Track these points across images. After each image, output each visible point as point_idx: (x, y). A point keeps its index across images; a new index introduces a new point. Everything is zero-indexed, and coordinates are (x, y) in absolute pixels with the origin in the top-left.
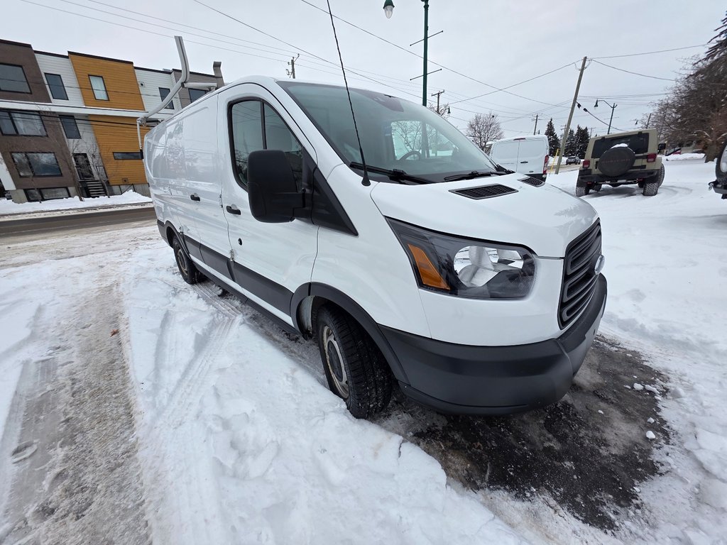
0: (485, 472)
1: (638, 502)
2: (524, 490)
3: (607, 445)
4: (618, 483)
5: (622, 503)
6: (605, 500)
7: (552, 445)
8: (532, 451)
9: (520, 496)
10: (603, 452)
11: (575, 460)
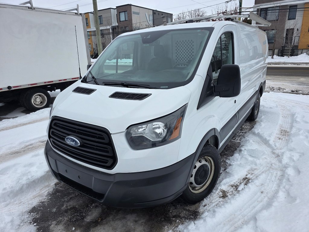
0: (61, 188)
1: (32, 224)
2: (51, 196)
3: (56, 224)
4: (41, 222)
5: (34, 220)
6: (38, 215)
7: (64, 207)
8: (64, 201)
9: (49, 194)
10: (54, 222)
11: (55, 213)
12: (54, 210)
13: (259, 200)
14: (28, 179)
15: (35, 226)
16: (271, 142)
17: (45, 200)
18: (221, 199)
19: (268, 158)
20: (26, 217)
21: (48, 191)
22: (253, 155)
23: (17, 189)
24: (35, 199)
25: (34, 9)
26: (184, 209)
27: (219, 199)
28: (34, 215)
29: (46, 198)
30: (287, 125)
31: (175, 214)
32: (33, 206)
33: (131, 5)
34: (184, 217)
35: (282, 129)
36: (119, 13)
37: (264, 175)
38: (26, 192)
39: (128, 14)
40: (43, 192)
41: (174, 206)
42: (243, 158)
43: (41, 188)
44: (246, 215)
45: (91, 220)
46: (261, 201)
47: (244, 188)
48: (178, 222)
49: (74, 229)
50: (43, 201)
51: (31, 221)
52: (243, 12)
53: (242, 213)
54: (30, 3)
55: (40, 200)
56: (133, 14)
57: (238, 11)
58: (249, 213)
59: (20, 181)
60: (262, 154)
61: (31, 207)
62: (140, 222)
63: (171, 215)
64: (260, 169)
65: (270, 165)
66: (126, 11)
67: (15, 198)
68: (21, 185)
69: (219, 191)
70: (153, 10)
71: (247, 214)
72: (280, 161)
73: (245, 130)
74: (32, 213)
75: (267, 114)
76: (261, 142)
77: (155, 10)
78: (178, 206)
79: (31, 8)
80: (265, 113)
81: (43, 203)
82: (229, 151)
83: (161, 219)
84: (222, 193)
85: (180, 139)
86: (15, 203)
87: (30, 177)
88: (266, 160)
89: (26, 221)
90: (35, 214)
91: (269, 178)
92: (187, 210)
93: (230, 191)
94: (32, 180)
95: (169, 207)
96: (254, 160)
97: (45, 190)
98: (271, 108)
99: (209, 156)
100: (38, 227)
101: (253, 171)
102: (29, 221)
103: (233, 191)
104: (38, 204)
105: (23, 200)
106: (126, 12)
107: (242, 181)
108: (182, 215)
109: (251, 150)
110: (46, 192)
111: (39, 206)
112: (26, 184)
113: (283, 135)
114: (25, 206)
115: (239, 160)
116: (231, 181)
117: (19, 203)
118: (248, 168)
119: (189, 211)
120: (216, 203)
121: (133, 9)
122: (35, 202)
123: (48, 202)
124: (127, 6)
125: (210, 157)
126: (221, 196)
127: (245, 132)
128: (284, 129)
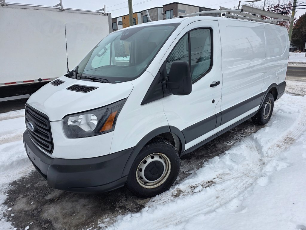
1: (6, 194)
2: (32, 174)
3: (22, 197)
4: (13, 194)
5: (9, 191)
6: (14, 188)
7: (37, 184)
11: (28, 188)
12: (29, 186)
13: (210, 204)
14: (18, 157)
15: (6, 196)
16: (265, 149)
17: (26, 176)
18: (172, 198)
19: (251, 165)
20: (4, 188)
21: (32, 170)
22: (234, 160)
23: (8, 164)
24: (20, 174)
25: (64, 10)
26: (134, 202)
27: (170, 197)
28: (11, 187)
29: (28, 175)
30: (299, 132)
31: (122, 205)
32: (14, 180)
33: (177, 3)
34: (129, 208)
35: (288, 136)
36: (166, 11)
37: (233, 181)
38: (15, 168)
39: (174, 12)
40: (28, 170)
41: (126, 197)
42: (221, 161)
43: (28, 166)
44: (185, 216)
45: (49, 199)
46: (211, 206)
47: (201, 190)
48: (120, 212)
49: (32, 203)
50: (24, 177)
51: (6, 192)
52: (297, 6)
53: (182, 214)
54: (60, 5)
55: (22, 176)
56: (179, 12)
57: (292, 5)
58: (189, 215)
59: (12, 158)
60: (243, 159)
61: (13, 180)
62: (87, 207)
63: (118, 205)
64: (233, 174)
65: (248, 171)
66: (173, 9)
67: (5, 172)
68: (11, 161)
69: (175, 189)
70: (200, 7)
71: (188, 216)
72: (261, 170)
73: (246, 134)
74: (10, 186)
75: (281, 120)
76: (255, 147)
77: (202, 8)
78: (130, 199)
79: (61, 10)
80: (280, 118)
81: (23, 178)
82: (214, 154)
83: (107, 207)
84: (177, 192)
85: (113, 131)
86: (3, 176)
87: (20, 156)
88: (247, 167)
89: (2, 191)
90: (13, 186)
91: (235, 185)
92: (135, 203)
93: (186, 191)
94: (22, 159)
95: (120, 198)
96: (231, 164)
97: (31, 168)
98: (290, 113)
99: (162, 153)
100: (8, 197)
101: (224, 175)
102: (4, 192)
103: (190, 192)
104: (19, 179)
105: (9, 174)
106: (171, 11)
107: (205, 184)
108: (128, 207)
109: (234, 154)
110: (31, 170)
111: (19, 181)
112: (16, 161)
113: (285, 143)
114: (9, 179)
115: (217, 162)
116: (194, 182)
117: (6, 176)
118: (220, 171)
119: (137, 204)
120: (165, 200)
121: (179, 7)
122: (17, 177)
123: (28, 178)
124: (174, 4)
125: (164, 154)
126: (174, 195)
127: (245, 137)
128: (291, 136)
